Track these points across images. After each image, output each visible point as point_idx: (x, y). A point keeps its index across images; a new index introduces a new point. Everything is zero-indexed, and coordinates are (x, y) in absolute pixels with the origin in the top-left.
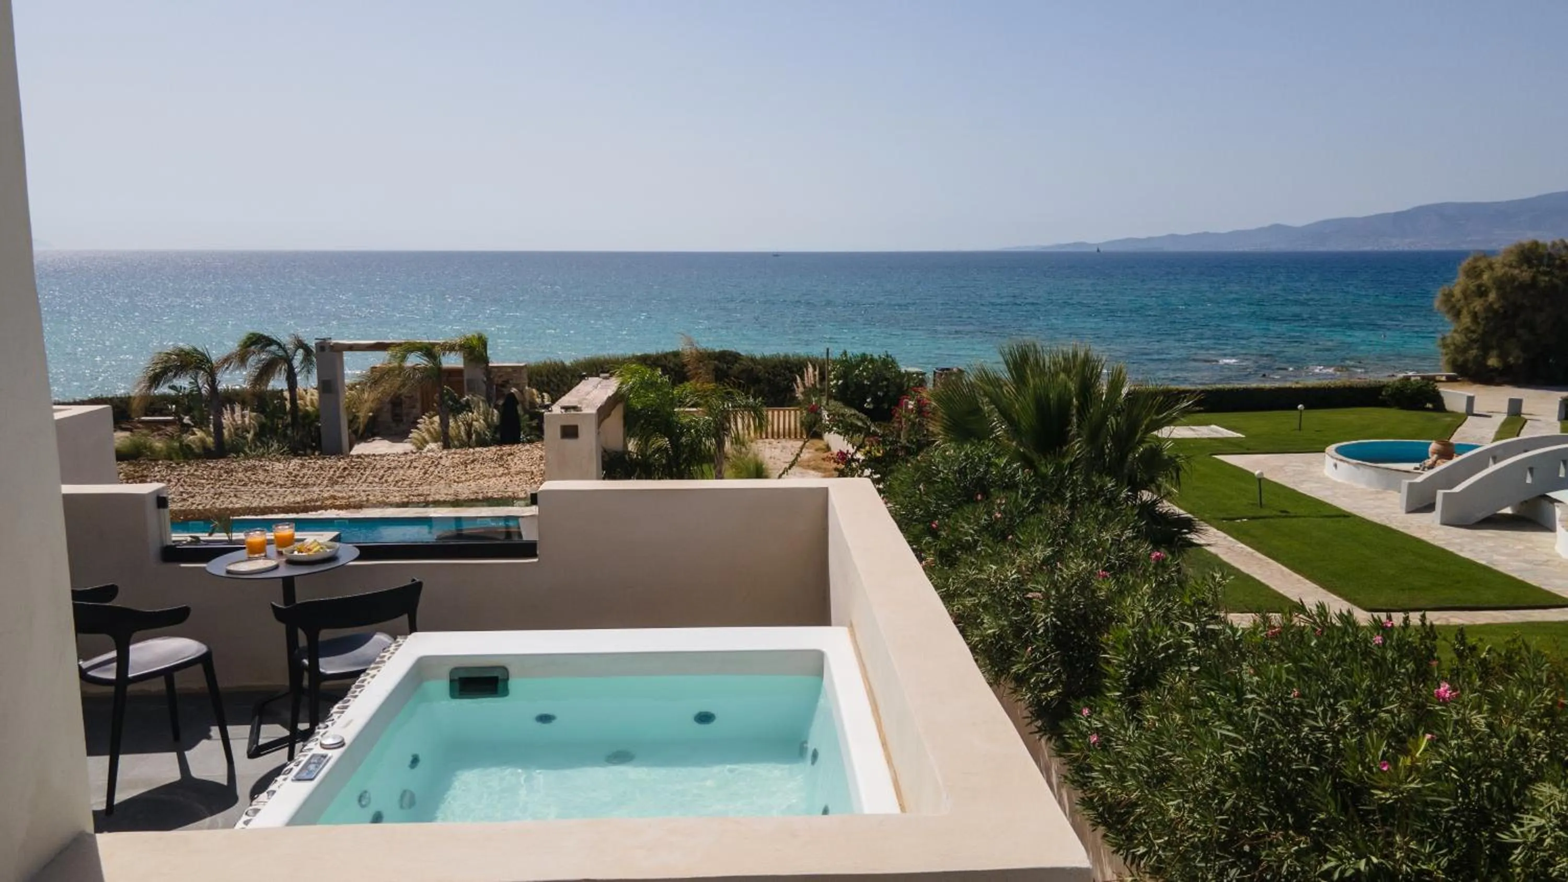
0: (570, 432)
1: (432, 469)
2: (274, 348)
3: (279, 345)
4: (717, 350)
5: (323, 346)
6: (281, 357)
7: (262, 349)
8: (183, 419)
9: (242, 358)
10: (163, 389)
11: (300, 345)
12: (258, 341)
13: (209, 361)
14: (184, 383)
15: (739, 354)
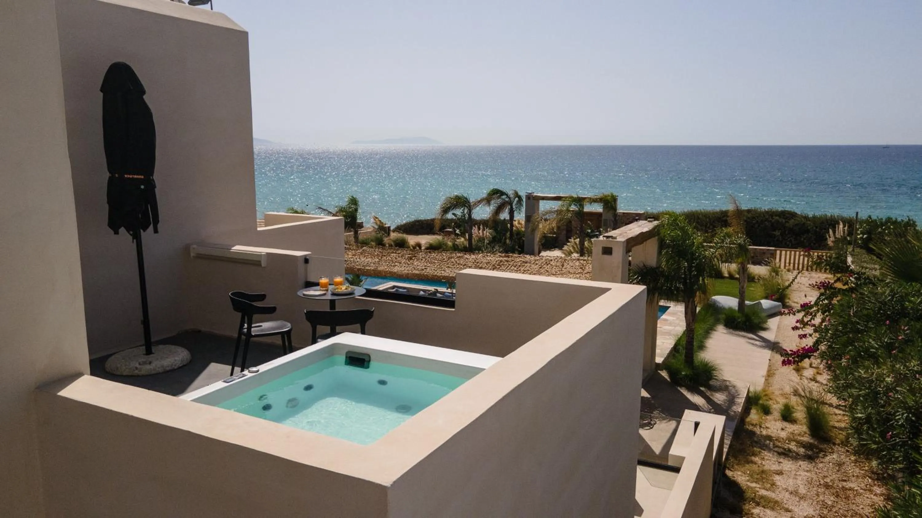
0: (607, 251)
1: (544, 266)
2: (504, 197)
3: (507, 195)
4: (780, 209)
5: (529, 197)
6: (507, 202)
7: (499, 197)
8: (456, 231)
9: (488, 200)
10: (450, 216)
11: (517, 195)
12: (496, 193)
13: (469, 202)
14: (459, 212)
15: (796, 213)
